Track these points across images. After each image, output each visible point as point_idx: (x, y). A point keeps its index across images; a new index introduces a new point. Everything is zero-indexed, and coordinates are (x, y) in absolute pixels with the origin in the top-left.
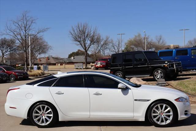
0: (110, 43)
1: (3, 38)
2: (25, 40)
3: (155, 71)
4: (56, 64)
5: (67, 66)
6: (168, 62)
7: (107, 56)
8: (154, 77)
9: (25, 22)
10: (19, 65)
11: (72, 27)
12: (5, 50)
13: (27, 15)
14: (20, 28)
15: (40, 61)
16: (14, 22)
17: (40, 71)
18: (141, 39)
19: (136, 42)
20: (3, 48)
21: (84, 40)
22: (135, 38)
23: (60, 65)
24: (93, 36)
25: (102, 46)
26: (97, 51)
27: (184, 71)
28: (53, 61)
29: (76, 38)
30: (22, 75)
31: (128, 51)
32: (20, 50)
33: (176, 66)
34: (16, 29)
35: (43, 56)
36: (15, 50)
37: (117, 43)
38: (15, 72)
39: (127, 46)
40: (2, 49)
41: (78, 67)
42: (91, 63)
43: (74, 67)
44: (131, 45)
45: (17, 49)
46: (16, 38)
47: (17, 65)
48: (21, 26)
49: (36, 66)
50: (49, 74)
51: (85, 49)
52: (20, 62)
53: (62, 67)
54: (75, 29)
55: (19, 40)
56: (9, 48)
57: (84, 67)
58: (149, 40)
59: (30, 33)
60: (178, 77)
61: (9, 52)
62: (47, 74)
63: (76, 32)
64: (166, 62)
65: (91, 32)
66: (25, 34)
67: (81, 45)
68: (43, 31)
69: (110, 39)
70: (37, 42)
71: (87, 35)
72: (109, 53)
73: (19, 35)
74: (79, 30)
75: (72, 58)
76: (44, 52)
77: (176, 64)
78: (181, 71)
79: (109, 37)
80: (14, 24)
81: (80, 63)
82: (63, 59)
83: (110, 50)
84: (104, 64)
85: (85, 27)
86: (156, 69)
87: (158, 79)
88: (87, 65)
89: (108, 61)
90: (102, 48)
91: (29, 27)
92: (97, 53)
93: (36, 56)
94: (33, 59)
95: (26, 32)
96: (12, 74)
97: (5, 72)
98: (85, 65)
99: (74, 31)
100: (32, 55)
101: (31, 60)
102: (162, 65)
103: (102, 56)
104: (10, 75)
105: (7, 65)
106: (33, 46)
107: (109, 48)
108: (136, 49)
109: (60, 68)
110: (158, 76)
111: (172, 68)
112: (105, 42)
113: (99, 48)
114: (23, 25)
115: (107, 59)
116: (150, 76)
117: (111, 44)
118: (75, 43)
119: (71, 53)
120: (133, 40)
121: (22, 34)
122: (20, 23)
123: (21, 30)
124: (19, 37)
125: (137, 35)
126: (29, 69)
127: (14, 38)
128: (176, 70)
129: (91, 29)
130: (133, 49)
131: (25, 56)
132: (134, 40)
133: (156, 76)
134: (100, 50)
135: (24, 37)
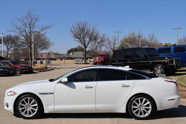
0: (106, 40)
1: (8, 35)
2: (30, 36)
3: (155, 66)
4: (56, 59)
5: (67, 61)
6: (168, 58)
7: (103, 52)
8: (154, 72)
9: (30, 20)
10: (22, 60)
11: (73, 25)
12: (10, 46)
13: (32, 13)
14: (25, 25)
15: (42, 56)
16: (20, 20)
17: (43, 66)
18: (135, 37)
19: (131, 39)
20: (8, 43)
21: (84, 37)
22: (130, 36)
23: (60, 60)
24: (92, 33)
25: (99, 43)
26: (94, 48)
27: (182, 67)
28: (53, 57)
29: (76, 35)
30: (27, 69)
31: (123, 48)
32: (24, 46)
33: (175, 62)
34: (22, 26)
35: (44, 51)
36: (19, 46)
37: (113, 41)
38: (20, 66)
39: (122, 43)
40: (7, 45)
41: (78, 62)
42: (89, 59)
43: (74, 62)
44: (126, 42)
45: (21, 45)
46: (22, 34)
47: (20, 60)
48: (26, 23)
49: (39, 61)
50: (52, 68)
51: (85, 46)
52: (23, 57)
53: (61, 62)
54: (75, 26)
55: (24, 37)
56: (13, 43)
57: (84, 62)
58: (143, 38)
59: (34, 30)
60: (176, 73)
61: (14, 48)
62: (50, 68)
63: (76, 29)
64: (166, 58)
65: (90, 30)
66: (29, 31)
67: (81, 42)
68: (46, 28)
69: (106, 36)
70: (40, 38)
71: (87, 32)
72: (105, 50)
73: (24, 32)
74: (79, 28)
75: (71, 54)
76: (46, 48)
77: (175, 60)
78: (180, 67)
79: (105, 35)
80: (19, 21)
81: (79, 58)
82: (63, 54)
83: (106, 47)
84: (102, 59)
85: (84, 25)
86: (157, 65)
87: (158, 74)
88: (87, 60)
89: (106, 57)
90: (99, 45)
91: (34, 24)
92: (94, 49)
93: (39, 51)
94: (36, 54)
95: (30, 29)
96: (18, 68)
97: (11, 66)
98: (84, 60)
99: (74, 29)
100: (35, 50)
101: (34, 55)
102: (162, 61)
103: (99, 52)
104: (16, 68)
105: (12, 60)
106: (36, 42)
107: (105, 45)
108: (130, 46)
109: (60, 63)
110: (159, 72)
111: (171, 64)
112: (102, 39)
113: (96, 45)
114: (28, 23)
115: (105, 55)
116: (150, 71)
117: (107, 42)
118: (75, 39)
119: (70, 49)
120: (127, 38)
121: (27, 31)
122: (25, 21)
123: (26, 27)
124: (24, 34)
125: (131, 33)
126: (32, 63)
127: (20, 35)
128: (176, 66)
129: (90, 27)
130: (127, 46)
131: (30, 51)
132: (129, 38)
133: (156, 71)
134: (97, 47)
135: (28, 34)
